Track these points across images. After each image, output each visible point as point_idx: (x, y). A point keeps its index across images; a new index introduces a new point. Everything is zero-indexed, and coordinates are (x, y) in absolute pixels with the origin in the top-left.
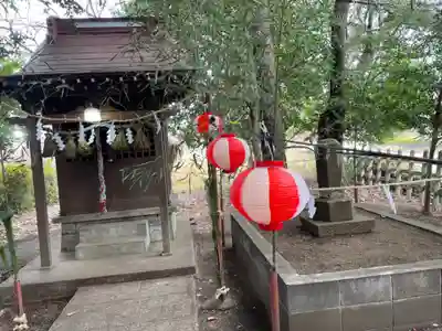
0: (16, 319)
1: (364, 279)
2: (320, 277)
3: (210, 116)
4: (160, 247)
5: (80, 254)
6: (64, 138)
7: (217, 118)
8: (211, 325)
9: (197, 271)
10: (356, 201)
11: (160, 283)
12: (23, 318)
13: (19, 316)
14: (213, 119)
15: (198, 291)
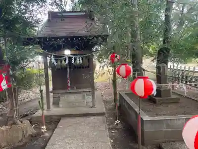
0: (42, 127)
1: (174, 119)
2: (157, 118)
3: (115, 55)
4: (91, 104)
5: (61, 105)
6: (57, 61)
7: (118, 56)
8: (113, 134)
9: (106, 114)
10: (173, 89)
11: (92, 118)
12: (44, 127)
13: (43, 126)
14: (117, 57)
15: (107, 122)
